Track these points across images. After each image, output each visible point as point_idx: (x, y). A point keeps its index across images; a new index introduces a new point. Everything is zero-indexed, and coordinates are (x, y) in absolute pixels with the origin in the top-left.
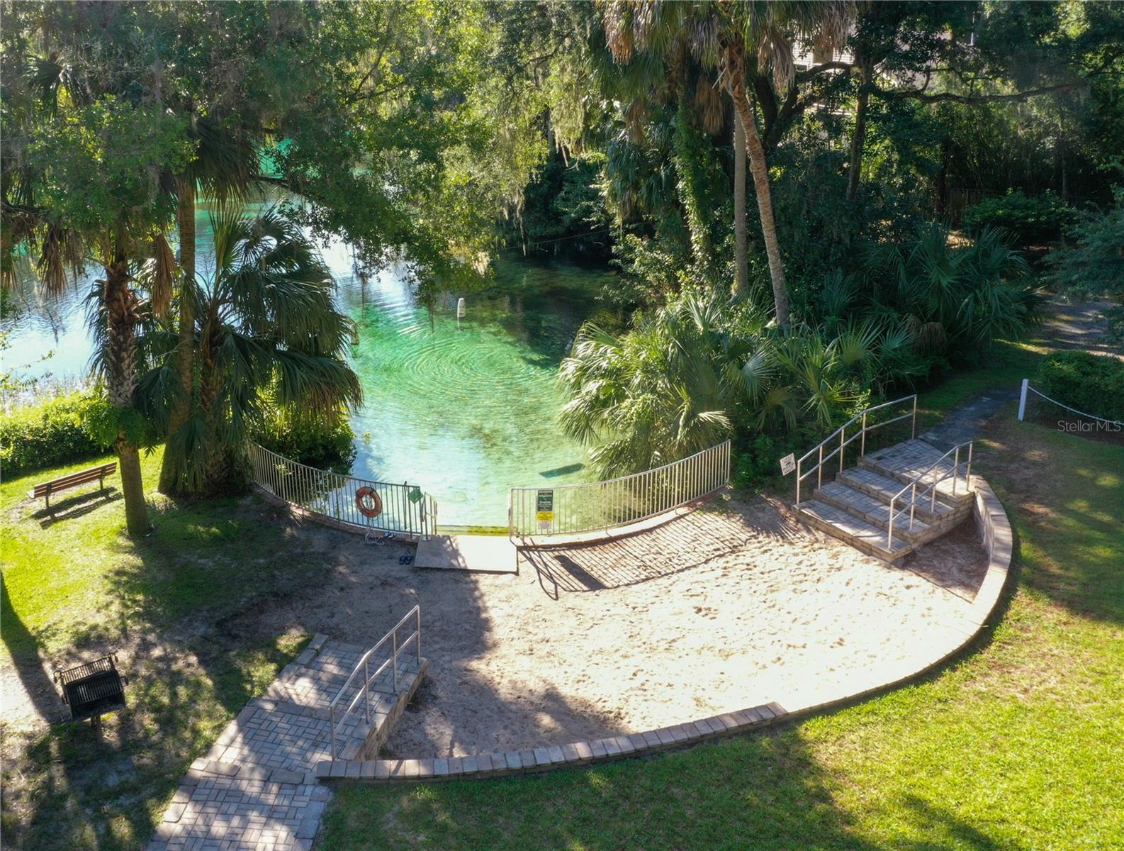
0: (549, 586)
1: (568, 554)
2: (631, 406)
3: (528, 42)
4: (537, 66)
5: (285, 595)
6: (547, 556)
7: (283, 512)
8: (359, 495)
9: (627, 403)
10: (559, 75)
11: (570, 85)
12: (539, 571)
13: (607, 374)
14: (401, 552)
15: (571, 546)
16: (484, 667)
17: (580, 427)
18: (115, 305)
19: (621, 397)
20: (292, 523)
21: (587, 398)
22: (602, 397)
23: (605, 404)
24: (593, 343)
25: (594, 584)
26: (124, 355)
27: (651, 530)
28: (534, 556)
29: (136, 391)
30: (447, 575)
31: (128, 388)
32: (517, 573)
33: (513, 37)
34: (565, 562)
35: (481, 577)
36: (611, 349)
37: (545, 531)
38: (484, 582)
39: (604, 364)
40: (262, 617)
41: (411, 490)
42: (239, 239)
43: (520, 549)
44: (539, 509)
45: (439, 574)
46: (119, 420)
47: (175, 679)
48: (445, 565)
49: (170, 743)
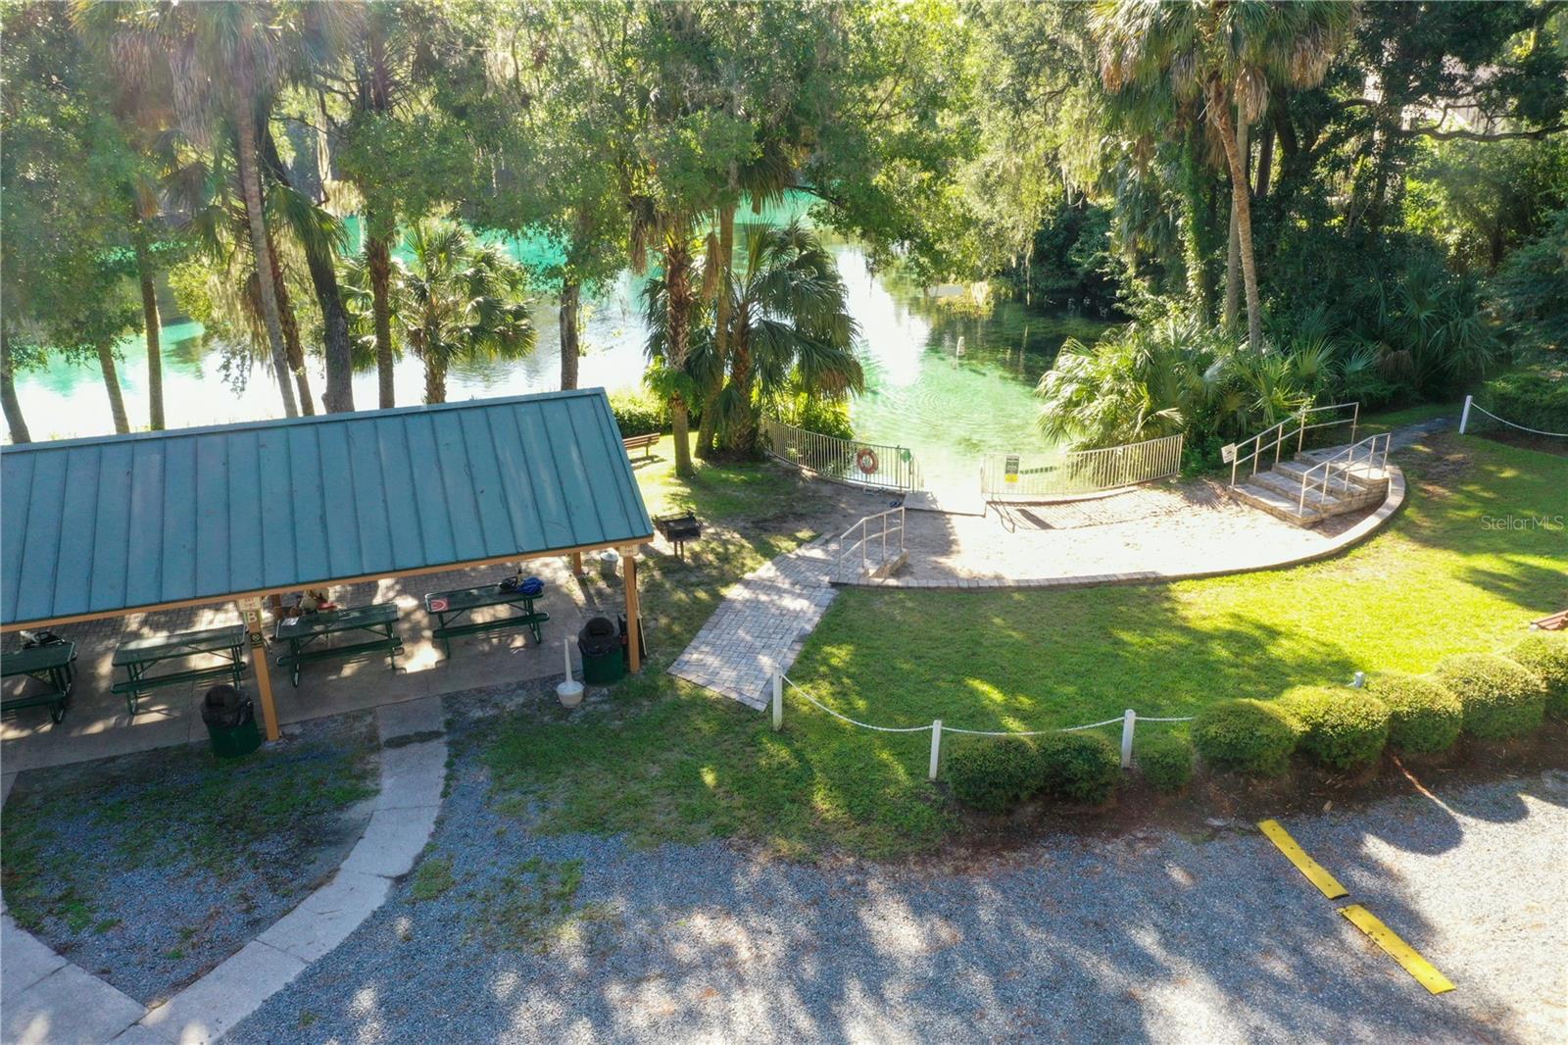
0: (1010, 526)
1: (1028, 508)
2: (1100, 405)
3: (1037, 76)
4: (1050, 99)
5: (801, 514)
6: (1009, 509)
7: (797, 473)
8: (860, 457)
9: (1096, 403)
10: (1072, 109)
11: (1080, 120)
12: (1002, 516)
13: (1085, 381)
14: (892, 500)
15: (1030, 504)
16: (946, 561)
17: (1056, 429)
18: (675, 289)
19: (1091, 399)
20: (804, 480)
21: (1062, 400)
22: (1074, 399)
23: (1077, 404)
24: (1074, 356)
25: (1043, 525)
26: (680, 330)
27: (1101, 499)
28: (1000, 508)
29: (688, 362)
30: (928, 515)
31: (682, 358)
32: (984, 516)
33: (1023, 71)
34: (1024, 513)
35: (953, 517)
36: (1088, 359)
37: (1010, 491)
38: (955, 520)
39: (1081, 374)
40: (784, 525)
41: (903, 451)
42: (767, 246)
43: (989, 503)
44: (1007, 472)
45: (921, 514)
46: (676, 380)
47: (725, 543)
48: (927, 508)
49: (727, 567)
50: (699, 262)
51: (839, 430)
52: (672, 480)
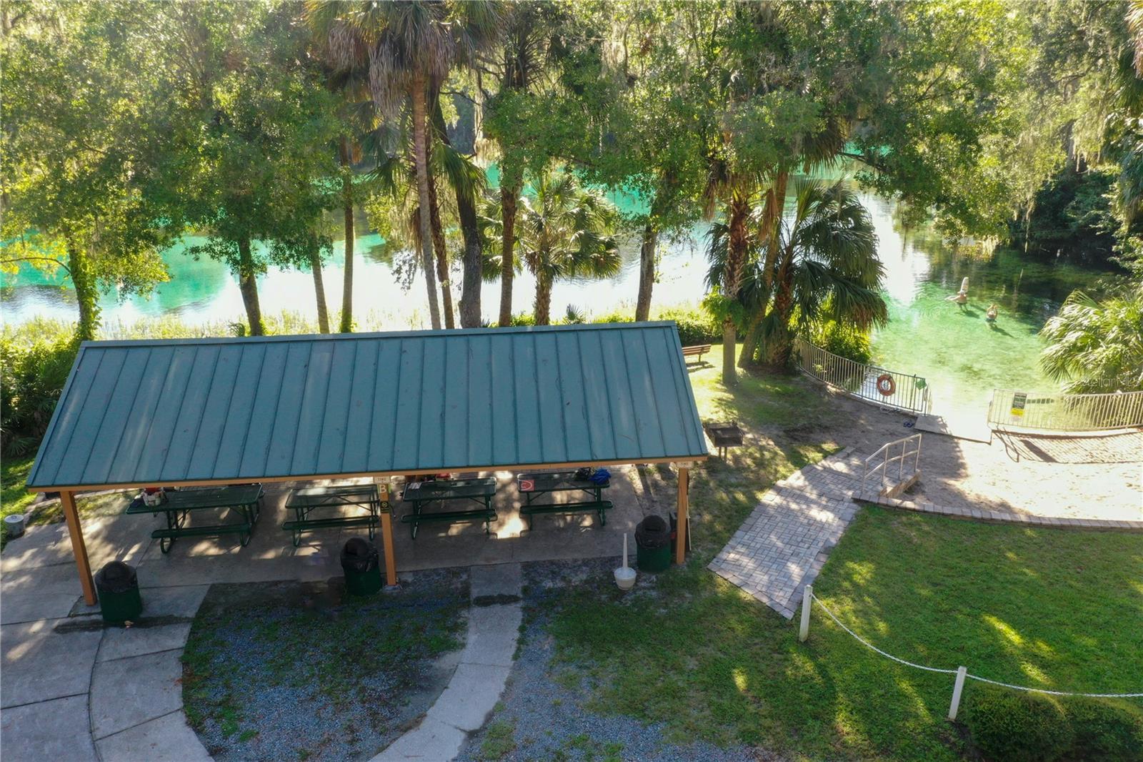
0: (1014, 455)
1: (1031, 440)
2: (1103, 353)
3: (1064, 62)
4: (1069, 82)
5: (826, 427)
6: (1014, 439)
7: (822, 388)
8: (880, 380)
9: (1100, 350)
10: (1087, 91)
11: (1096, 100)
12: (1006, 445)
13: (1089, 329)
14: (906, 420)
15: (1033, 436)
16: (957, 484)
17: (1057, 368)
18: (735, 234)
19: (1095, 345)
20: (829, 394)
21: (1067, 345)
22: (1079, 344)
23: (1081, 349)
24: (1080, 306)
25: (1047, 458)
26: (737, 266)
27: (1102, 437)
28: (1005, 437)
29: (740, 292)
30: (937, 437)
31: (736, 289)
32: (990, 444)
33: (1050, 57)
34: (1028, 444)
35: (961, 441)
36: (1093, 310)
37: (1015, 423)
38: (962, 444)
39: (1086, 323)
40: (812, 435)
41: (919, 380)
42: (814, 201)
43: (994, 431)
44: (1014, 406)
45: (931, 436)
46: (730, 307)
47: (762, 449)
48: (937, 431)
49: (762, 472)
50: (758, 211)
51: (859, 351)
52: (719, 386)
